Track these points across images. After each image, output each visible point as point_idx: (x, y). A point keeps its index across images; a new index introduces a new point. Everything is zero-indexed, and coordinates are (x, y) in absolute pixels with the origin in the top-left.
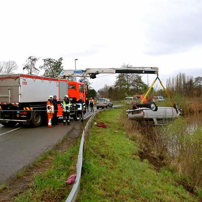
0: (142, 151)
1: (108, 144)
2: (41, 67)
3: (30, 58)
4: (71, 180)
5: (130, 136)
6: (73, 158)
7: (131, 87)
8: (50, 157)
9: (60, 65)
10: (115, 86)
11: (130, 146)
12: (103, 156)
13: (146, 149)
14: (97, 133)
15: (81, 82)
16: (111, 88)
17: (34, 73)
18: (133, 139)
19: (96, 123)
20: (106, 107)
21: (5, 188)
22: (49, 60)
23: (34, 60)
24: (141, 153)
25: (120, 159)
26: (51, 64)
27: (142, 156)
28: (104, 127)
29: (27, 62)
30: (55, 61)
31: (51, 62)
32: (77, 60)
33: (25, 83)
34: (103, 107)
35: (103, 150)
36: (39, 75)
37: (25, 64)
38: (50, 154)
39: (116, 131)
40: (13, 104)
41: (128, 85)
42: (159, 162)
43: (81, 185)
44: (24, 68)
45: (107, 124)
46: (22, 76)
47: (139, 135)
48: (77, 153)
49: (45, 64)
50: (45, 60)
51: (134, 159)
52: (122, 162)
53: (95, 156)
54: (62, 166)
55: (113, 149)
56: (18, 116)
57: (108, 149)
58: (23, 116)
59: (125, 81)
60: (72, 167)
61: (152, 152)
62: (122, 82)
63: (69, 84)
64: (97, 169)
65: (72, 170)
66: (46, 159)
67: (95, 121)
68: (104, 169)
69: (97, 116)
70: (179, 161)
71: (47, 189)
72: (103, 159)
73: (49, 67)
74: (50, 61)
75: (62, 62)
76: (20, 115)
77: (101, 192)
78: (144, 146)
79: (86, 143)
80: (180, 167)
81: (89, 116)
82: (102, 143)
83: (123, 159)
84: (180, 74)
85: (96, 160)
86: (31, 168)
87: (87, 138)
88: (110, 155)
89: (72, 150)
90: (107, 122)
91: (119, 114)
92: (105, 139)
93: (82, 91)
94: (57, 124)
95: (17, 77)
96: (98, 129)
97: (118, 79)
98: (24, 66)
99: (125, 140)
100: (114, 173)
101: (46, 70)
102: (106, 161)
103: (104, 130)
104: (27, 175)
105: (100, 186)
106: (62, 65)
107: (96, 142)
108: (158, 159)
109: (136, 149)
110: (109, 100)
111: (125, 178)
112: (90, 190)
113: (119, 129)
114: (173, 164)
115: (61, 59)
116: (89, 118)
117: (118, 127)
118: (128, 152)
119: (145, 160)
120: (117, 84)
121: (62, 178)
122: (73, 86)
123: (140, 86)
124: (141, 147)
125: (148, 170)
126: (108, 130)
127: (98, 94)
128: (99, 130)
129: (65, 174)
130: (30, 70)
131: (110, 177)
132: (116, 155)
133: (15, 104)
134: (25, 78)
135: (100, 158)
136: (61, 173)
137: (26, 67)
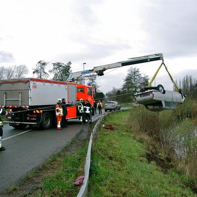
0: (150, 152)
1: (116, 146)
2: (50, 72)
3: (40, 62)
4: (79, 181)
5: (138, 138)
6: (82, 159)
8: (58, 159)
9: (69, 69)
10: (123, 89)
11: (138, 148)
12: (111, 158)
13: (154, 151)
14: (104, 135)
15: (89, 85)
16: (119, 91)
17: (43, 77)
18: (141, 141)
19: (104, 126)
20: (114, 109)
21: (15, 189)
22: (58, 64)
23: (44, 64)
24: (148, 155)
25: (128, 161)
26: (60, 68)
27: (150, 157)
28: (112, 129)
29: (37, 66)
30: (64, 65)
31: (60, 66)
32: (85, 63)
33: (35, 87)
34: (111, 110)
35: (111, 152)
36: (49, 79)
37: (35, 68)
38: (59, 155)
39: (124, 134)
40: (24, 107)
41: (135, 87)
42: (166, 164)
43: (89, 186)
44: (34, 73)
45: (115, 127)
46: (32, 79)
47: (146, 137)
48: (85, 155)
49: (54, 68)
50: (54, 64)
51: (141, 161)
52: (129, 164)
53: (103, 158)
54: (70, 168)
55: (121, 151)
56: (28, 118)
57: (115, 151)
58: (34, 119)
59: (133, 84)
60: (80, 169)
61: (160, 154)
62: (130, 85)
63: (78, 88)
64: (105, 171)
65: (80, 172)
66: (55, 160)
67: (103, 124)
68: (111, 171)
69: (105, 118)
70: (186, 163)
71: (56, 190)
72: (110, 161)
73: (58, 71)
75: (71, 66)
76: (30, 118)
77: (108, 193)
78: (151, 148)
79: (94, 144)
80: (187, 168)
81: (97, 118)
82: (110, 145)
83: (131, 161)
84: (187, 76)
85: (104, 162)
86: (40, 170)
87: (95, 140)
88: (118, 157)
89: (80, 152)
90: (115, 124)
91: (126, 117)
92: (113, 141)
93: (90, 94)
94: (66, 127)
95: (27, 81)
96: (106, 131)
97: (125, 82)
98: (34, 71)
99: (132, 142)
100: (122, 175)
101: (56, 75)
102: (114, 163)
103: (112, 132)
104: (37, 177)
105: (107, 187)
106: (70, 69)
107: (104, 144)
108: (166, 161)
109: (144, 151)
110: (116, 103)
111: (132, 180)
112: (97, 191)
113: (127, 131)
114: (180, 166)
115: (70, 63)
116: (97, 120)
117: (125, 129)
118: (136, 154)
119: (153, 162)
120: (125, 87)
121: (71, 179)
122: (82, 90)
124: (148, 149)
125: (155, 172)
126: (116, 132)
127: (106, 97)
128: (107, 133)
129: (73, 176)
130: (39, 74)
131: (118, 179)
132: (124, 157)
133: (26, 107)
134: (35, 82)
135: (108, 159)
136: (70, 174)
137: (36, 71)
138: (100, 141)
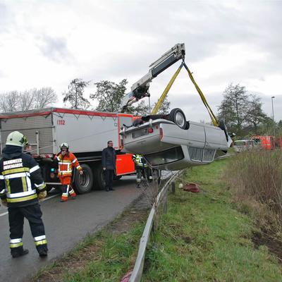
0: (259, 230)
2: (93, 97)
3: (74, 82)
4: (127, 280)
6: (135, 243)
7: (245, 124)
8: (97, 242)
9: (123, 91)
11: (237, 223)
12: (188, 240)
14: (181, 201)
17: (81, 107)
18: (245, 210)
19: (181, 185)
22: (106, 83)
23: (81, 85)
24: (257, 235)
26: (109, 90)
28: (195, 191)
29: (70, 89)
30: (114, 86)
31: (109, 87)
33: (62, 123)
35: (188, 230)
36: (89, 109)
37: (67, 92)
38: (99, 236)
40: (44, 156)
41: (238, 119)
44: (65, 100)
46: (57, 110)
47: (254, 204)
49: (99, 91)
50: (98, 85)
51: (241, 244)
53: (173, 240)
54: (115, 257)
56: (52, 176)
57: (197, 229)
59: (234, 114)
60: (132, 259)
61: (278, 234)
62: (229, 115)
65: (131, 264)
66: (90, 244)
67: (181, 182)
69: (184, 174)
72: (186, 245)
73: (106, 95)
74: (106, 85)
75: (126, 86)
76: (56, 174)
78: (263, 222)
79: (158, 217)
82: (188, 218)
86: (63, 260)
88: (200, 238)
90: (201, 183)
92: (194, 211)
95: (49, 113)
97: (220, 111)
98: (64, 96)
99: (229, 213)
101: (102, 102)
102: (192, 247)
104: (57, 272)
107: (177, 216)
109: (248, 228)
115: (125, 81)
117: (220, 191)
119: (263, 248)
123: (260, 120)
124: (257, 225)
129: (119, 270)
130: (74, 102)
132: (211, 238)
133: (48, 157)
134: (62, 114)
135: (182, 242)
136: (113, 268)
137: (68, 97)
138: (171, 211)
